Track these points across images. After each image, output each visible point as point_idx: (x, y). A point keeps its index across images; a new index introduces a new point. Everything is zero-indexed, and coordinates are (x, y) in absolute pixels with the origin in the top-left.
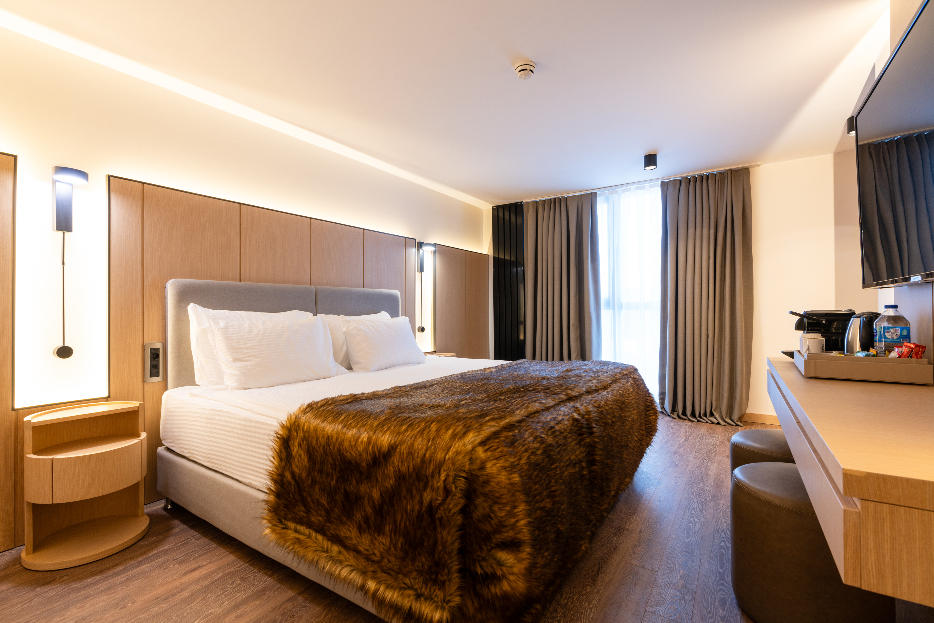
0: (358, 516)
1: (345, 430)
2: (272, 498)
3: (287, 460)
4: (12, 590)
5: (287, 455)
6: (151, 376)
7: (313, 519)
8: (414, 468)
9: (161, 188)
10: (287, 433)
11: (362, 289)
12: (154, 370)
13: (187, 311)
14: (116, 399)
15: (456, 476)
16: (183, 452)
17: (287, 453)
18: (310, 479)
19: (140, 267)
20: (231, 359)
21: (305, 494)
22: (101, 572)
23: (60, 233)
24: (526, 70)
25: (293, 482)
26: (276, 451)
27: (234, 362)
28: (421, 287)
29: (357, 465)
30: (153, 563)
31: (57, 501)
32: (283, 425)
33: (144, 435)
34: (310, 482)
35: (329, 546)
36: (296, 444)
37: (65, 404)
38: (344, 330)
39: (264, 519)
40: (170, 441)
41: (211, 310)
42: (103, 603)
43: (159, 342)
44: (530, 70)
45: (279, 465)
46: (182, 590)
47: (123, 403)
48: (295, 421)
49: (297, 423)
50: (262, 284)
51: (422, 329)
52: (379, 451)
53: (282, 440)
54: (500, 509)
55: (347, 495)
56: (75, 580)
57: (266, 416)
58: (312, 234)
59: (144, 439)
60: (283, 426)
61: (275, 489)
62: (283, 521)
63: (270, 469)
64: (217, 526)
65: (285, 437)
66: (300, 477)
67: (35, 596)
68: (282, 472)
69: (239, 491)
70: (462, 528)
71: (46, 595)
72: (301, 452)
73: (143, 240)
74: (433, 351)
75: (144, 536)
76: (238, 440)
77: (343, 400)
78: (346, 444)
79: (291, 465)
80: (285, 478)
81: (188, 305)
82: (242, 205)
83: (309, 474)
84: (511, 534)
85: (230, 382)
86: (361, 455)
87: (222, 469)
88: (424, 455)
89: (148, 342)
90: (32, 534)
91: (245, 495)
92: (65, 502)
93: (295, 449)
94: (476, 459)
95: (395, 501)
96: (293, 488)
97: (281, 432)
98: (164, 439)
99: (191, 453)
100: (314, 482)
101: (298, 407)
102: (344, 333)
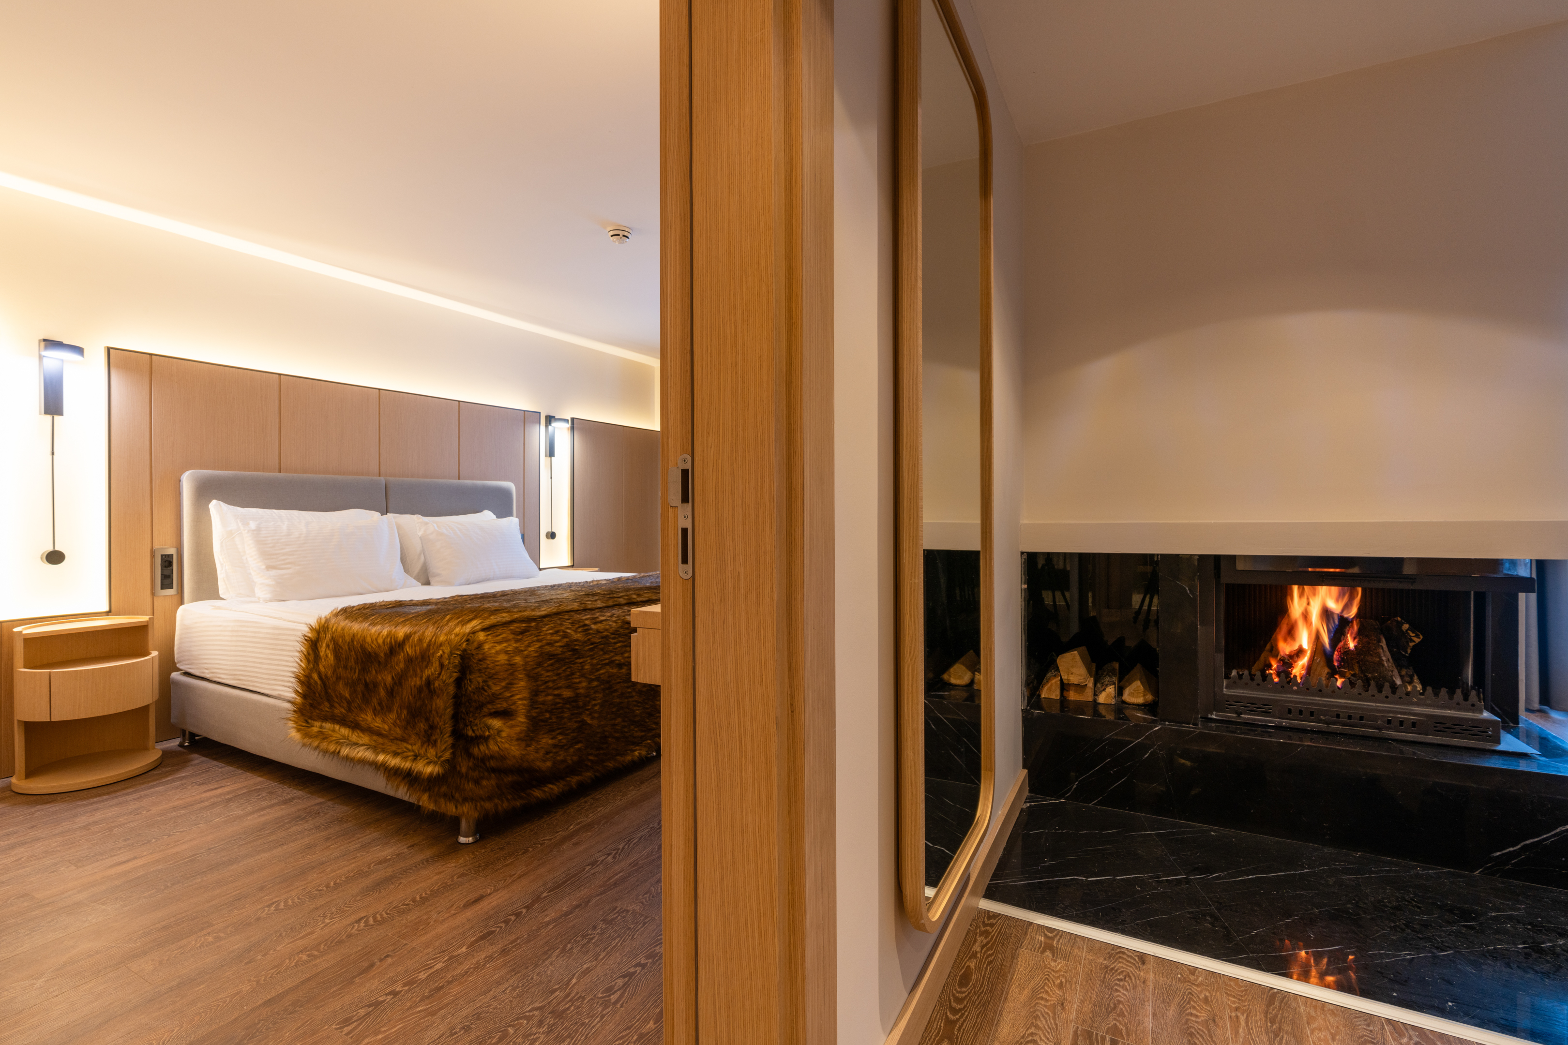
0: (375, 701)
1: (370, 628)
2: (299, 700)
3: (315, 662)
4: (8, 808)
5: (315, 657)
6: (163, 587)
7: (336, 711)
8: (421, 653)
9: (175, 360)
10: (316, 635)
11: (456, 481)
12: (167, 581)
13: (209, 509)
14: (118, 614)
15: (451, 653)
16: (203, 673)
17: (315, 654)
18: (335, 676)
19: (148, 457)
20: (264, 567)
21: (330, 691)
22: (109, 793)
23: (49, 418)
24: (619, 235)
25: (319, 682)
26: (303, 654)
27: (268, 570)
28: (551, 478)
29: (377, 655)
30: (169, 786)
31: (55, 718)
32: (312, 627)
33: (155, 653)
34: (334, 679)
35: (350, 735)
36: (324, 645)
37: (56, 618)
38: (420, 534)
39: (290, 720)
40: (187, 662)
41: (239, 509)
42: (114, 813)
43: (173, 547)
44: (624, 236)
45: (307, 667)
46: (202, 802)
47: (129, 618)
48: (325, 623)
49: (326, 625)
50: (310, 475)
51: (552, 535)
52: (396, 641)
53: (310, 643)
54: (495, 684)
55: (366, 685)
56: (79, 800)
57: (298, 623)
58: (381, 410)
59: (156, 656)
60: (312, 629)
61: (302, 690)
62: (310, 721)
63: (296, 670)
64: (243, 749)
65: (313, 639)
66: (326, 676)
67: (37, 811)
68: (309, 673)
69: (267, 705)
70: (456, 697)
71: (48, 810)
72: (328, 652)
73: (151, 423)
74: (570, 565)
75: (158, 765)
76: (266, 651)
77: (384, 605)
78: (369, 639)
79: (318, 665)
80: (312, 679)
81: (210, 502)
82: (282, 376)
83: (334, 671)
84: (505, 705)
85: (262, 593)
86: (379, 646)
87: (249, 685)
88: (431, 640)
89: (158, 547)
90: (24, 757)
91: (274, 707)
92: (65, 720)
93: (323, 650)
94: (473, 642)
95: (403, 681)
96: (319, 687)
97: (310, 635)
98: (179, 662)
99: (213, 673)
100: (339, 678)
101: (330, 611)
102: (420, 538)
